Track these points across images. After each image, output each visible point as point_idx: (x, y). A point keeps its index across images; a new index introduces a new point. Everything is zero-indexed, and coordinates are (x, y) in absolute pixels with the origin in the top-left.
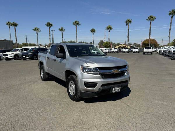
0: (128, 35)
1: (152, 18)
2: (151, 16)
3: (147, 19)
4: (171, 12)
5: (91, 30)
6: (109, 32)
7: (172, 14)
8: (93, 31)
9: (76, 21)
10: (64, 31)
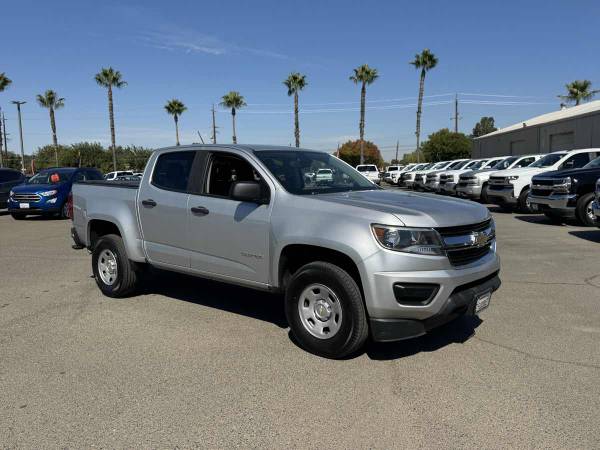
0: (297, 127)
1: (368, 73)
2: (363, 69)
3: (351, 78)
4: (421, 56)
5: (168, 104)
6: (234, 113)
7: (425, 63)
8: (175, 108)
9: (108, 69)
10: (57, 106)
